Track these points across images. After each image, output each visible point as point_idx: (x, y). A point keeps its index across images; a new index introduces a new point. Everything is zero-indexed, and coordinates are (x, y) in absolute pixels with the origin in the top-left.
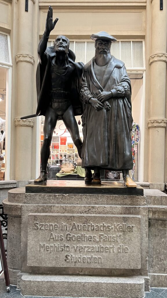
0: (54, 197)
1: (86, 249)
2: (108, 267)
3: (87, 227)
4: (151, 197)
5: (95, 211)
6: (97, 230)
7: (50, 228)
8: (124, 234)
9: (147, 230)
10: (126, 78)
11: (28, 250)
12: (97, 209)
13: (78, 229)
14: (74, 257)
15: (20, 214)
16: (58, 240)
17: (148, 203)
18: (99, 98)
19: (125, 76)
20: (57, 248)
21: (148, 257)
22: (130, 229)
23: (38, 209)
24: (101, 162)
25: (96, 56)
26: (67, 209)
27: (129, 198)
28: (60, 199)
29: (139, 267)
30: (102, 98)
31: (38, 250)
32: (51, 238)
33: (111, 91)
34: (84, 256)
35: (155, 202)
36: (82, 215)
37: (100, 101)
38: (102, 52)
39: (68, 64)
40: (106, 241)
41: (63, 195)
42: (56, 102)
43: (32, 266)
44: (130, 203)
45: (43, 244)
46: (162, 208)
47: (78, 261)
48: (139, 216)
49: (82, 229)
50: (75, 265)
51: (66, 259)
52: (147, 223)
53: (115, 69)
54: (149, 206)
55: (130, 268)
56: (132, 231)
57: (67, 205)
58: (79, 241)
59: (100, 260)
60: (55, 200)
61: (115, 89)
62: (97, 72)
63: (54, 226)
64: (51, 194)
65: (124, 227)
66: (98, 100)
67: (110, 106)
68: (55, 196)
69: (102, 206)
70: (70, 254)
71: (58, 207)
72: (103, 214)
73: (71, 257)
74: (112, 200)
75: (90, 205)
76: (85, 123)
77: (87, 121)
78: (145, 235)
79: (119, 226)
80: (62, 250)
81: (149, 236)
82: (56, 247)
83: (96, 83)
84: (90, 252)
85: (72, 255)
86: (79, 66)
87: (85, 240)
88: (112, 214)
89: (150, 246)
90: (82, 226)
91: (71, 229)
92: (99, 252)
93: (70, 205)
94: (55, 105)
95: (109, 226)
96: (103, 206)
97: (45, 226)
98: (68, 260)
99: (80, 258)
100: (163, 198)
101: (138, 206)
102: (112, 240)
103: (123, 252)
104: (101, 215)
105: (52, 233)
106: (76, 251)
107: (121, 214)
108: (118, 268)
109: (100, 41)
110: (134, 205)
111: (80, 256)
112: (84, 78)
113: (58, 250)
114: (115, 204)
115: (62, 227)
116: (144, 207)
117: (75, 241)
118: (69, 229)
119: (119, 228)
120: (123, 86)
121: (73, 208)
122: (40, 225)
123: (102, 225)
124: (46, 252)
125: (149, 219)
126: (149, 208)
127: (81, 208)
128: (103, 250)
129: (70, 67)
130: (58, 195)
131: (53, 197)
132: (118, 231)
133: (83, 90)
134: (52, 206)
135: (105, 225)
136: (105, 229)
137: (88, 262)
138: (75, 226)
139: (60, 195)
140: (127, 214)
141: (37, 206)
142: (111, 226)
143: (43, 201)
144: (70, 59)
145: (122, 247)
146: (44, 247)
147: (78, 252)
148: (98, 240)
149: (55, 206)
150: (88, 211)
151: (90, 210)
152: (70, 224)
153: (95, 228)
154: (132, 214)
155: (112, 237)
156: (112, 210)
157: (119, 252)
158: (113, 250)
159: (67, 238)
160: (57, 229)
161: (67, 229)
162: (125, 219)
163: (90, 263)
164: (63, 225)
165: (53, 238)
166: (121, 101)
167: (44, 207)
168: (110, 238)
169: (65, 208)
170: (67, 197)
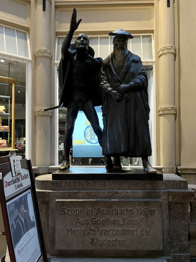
1: (111, 232)
2: (132, 249)
3: (111, 211)
4: (170, 181)
5: (118, 196)
6: (120, 214)
7: (76, 213)
8: (146, 217)
9: (167, 213)
10: (143, 71)
11: (56, 234)
12: (120, 194)
13: (103, 213)
14: (100, 240)
15: (48, 200)
16: (84, 224)
17: (168, 187)
18: (118, 90)
19: (142, 70)
20: (83, 232)
21: (169, 239)
22: (152, 212)
23: (64, 195)
24: (123, 150)
25: (114, 51)
26: (92, 194)
27: (150, 183)
28: (85, 186)
29: (161, 248)
30: (121, 90)
31: (66, 234)
32: (78, 222)
33: (130, 84)
34: (109, 239)
35: (174, 186)
36: (106, 200)
37: (120, 93)
38: (120, 48)
39: (88, 60)
40: (129, 224)
41: (87, 182)
42: (77, 95)
43: (60, 249)
44: (150, 188)
45: (70, 228)
46: (181, 192)
47: (104, 243)
48: (160, 200)
49: (107, 213)
50: (101, 248)
51: (92, 242)
52: (167, 207)
53: (132, 63)
54: (168, 190)
55: (153, 249)
56: (154, 214)
57: (91, 191)
58: (104, 224)
59: (124, 242)
60: (80, 186)
61: (133, 82)
62: (116, 66)
63: (81, 211)
64: (76, 181)
65: (146, 211)
66: (118, 92)
67: (129, 98)
68: (80, 183)
69: (124, 191)
70: (95, 237)
71: (83, 193)
72: (126, 199)
73: (96, 240)
74: (133, 185)
75: (113, 191)
76: (105, 113)
77: (107, 112)
78: (165, 218)
79: (141, 210)
80: (89, 234)
81: (169, 218)
82: (82, 230)
83: (115, 76)
84: (114, 234)
85: (97, 238)
86: (98, 61)
87: (110, 224)
88: (135, 198)
89: (171, 228)
90: (106, 210)
91: (96, 213)
92: (123, 234)
93: (94, 191)
94: (77, 97)
95: (132, 210)
96: (126, 191)
97: (72, 211)
98: (94, 243)
99: (104, 240)
100: (181, 183)
101: (158, 191)
102: (135, 223)
103: (146, 234)
104: (124, 200)
105: (78, 217)
106: (101, 234)
107: (143, 198)
108: (141, 249)
109: (118, 38)
110: (154, 189)
111: (105, 239)
112: (104, 72)
113: (84, 234)
114: (137, 189)
115: (88, 211)
116: (164, 191)
117: (100, 224)
118: (94, 214)
119: (142, 212)
120: (140, 79)
121: (98, 194)
122: (67, 210)
123: (125, 209)
124: (74, 236)
125: (169, 203)
126: (168, 192)
127: (105, 193)
128: (127, 232)
129: (90, 62)
130: (83, 182)
131: (78, 183)
132: (140, 214)
133: (103, 83)
134: (77, 192)
135: (128, 209)
136: (128, 213)
137: (113, 244)
138: (100, 211)
139: (85, 182)
140: (148, 198)
141: (63, 192)
142: (134, 210)
143: (68, 188)
144: (89, 55)
145: (145, 229)
146: (71, 231)
147: (104, 235)
148: (122, 223)
149: (80, 192)
150: (111, 196)
151: (113, 195)
152: (95, 209)
153: (119, 212)
154: (153, 198)
155: (135, 220)
156: (134, 194)
157: (142, 234)
158: (136, 233)
159: (92, 222)
160: (83, 214)
161: (92, 214)
162: (147, 203)
163: (115, 245)
164: (89, 210)
165: (80, 222)
166: (139, 92)
167: (69, 193)
168: (133, 221)
169: (89, 194)
170: (92, 183)
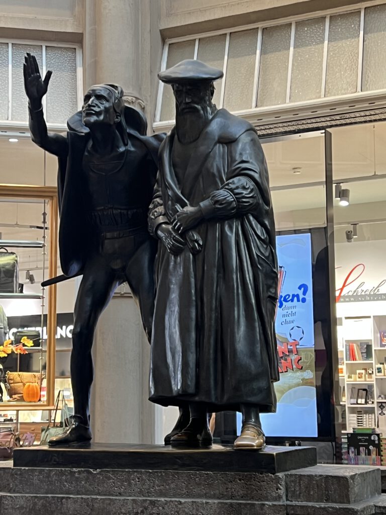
0: (69, 477)
10: (245, 166)
12: (163, 508)
17: (293, 495)
19: (242, 162)
26: (96, 506)
27: (240, 480)
28: (83, 483)
30: (179, 224)
33: (199, 206)
37: (177, 231)
38: (187, 110)
39: (125, 145)
41: (88, 472)
44: (242, 492)
53: (217, 146)
57: (95, 497)
60: (72, 483)
64: (63, 469)
66: (174, 228)
67: (201, 243)
68: (72, 474)
69: (174, 499)
71: (75, 501)
74: (199, 484)
75: (148, 498)
93: (103, 497)
94: (106, 246)
96: (177, 500)
100: (330, 481)
110: (251, 498)
114: (206, 496)
121: (110, 504)
126: (287, 507)
127: (127, 503)
129: (132, 149)
130: (79, 471)
131: (67, 476)
134: (63, 498)
139: (83, 472)
141: (32, 497)
144: (131, 132)
149: (70, 498)
151: (146, 508)
156: (197, 510)
167: (46, 501)
169: (90, 503)
170: (98, 476)
